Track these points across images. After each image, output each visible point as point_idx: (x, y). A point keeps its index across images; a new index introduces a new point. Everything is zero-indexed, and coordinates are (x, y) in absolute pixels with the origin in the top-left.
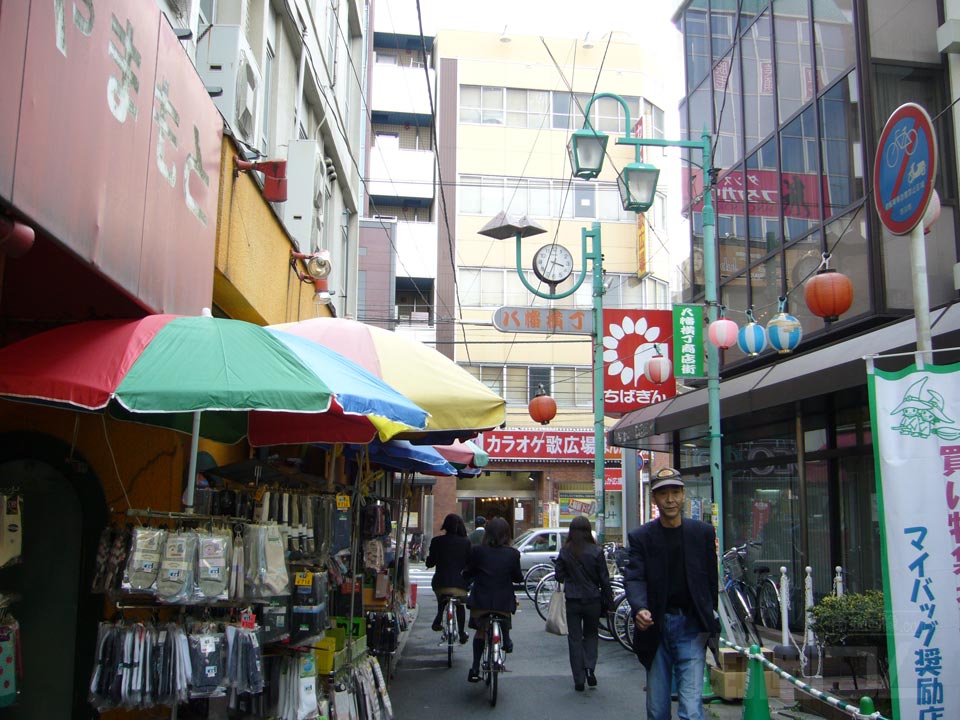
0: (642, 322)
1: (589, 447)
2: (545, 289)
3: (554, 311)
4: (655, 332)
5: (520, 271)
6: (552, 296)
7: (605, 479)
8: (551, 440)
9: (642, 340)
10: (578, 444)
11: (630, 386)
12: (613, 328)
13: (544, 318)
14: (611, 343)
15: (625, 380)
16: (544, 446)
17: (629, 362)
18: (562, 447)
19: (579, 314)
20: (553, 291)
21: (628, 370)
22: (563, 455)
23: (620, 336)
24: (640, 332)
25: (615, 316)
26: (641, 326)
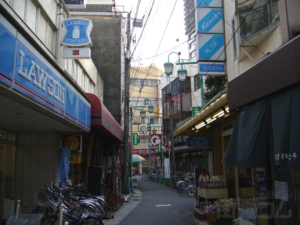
0: (157, 136)
1: (148, 152)
2: (142, 132)
3: (144, 136)
4: (159, 137)
5: (139, 131)
6: (143, 134)
7: (151, 158)
8: (140, 151)
9: (157, 139)
10: (146, 152)
11: (155, 146)
12: (152, 137)
13: (142, 137)
14: (152, 139)
15: (154, 145)
16: (139, 152)
17: (155, 142)
18: (142, 152)
19: (147, 136)
20: (143, 133)
21: (155, 143)
22: (143, 154)
23: (153, 138)
24: (156, 138)
25: (152, 135)
26: (156, 137)
